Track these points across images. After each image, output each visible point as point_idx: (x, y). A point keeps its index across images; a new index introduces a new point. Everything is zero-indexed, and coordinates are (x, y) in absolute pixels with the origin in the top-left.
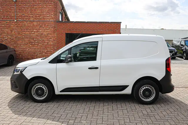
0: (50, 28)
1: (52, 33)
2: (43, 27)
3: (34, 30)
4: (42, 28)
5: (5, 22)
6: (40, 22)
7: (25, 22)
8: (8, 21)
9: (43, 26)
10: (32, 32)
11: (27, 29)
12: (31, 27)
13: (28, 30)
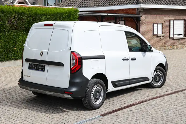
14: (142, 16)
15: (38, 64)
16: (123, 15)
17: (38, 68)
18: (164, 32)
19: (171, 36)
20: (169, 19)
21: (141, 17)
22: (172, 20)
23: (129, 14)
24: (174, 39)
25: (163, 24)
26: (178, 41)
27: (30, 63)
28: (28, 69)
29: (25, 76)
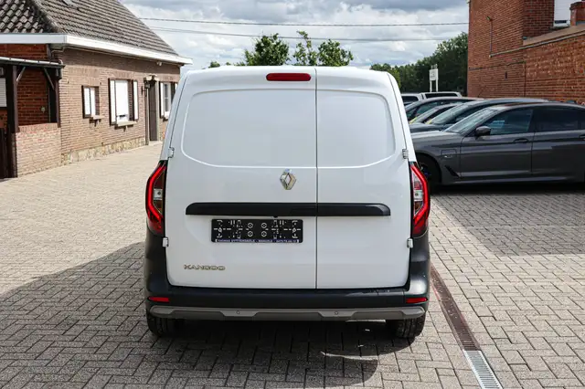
14: (64, 67)
15: (272, 218)
16: (27, 61)
17: (264, 234)
18: (101, 109)
19: (113, 120)
20: (108, 77)
21: (62, 70)
22: (113, 80)
23: (39, 59)
24: (117, 127)
25: (97, 88)
26: (122, 130)
27: (220, 218)
28: (213, 241)
29: (186, 267)
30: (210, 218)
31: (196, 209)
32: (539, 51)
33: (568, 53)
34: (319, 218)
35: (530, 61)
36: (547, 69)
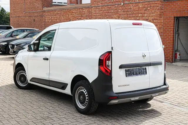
0: (156, 10)
1: (158, 18)
2: (148, 10)
3: (139, 15)
4: (147, 12)
5: (114, 7)
6: (146, 3)
7: (131, 5)
8: (117, 6)
9: (149, 8)
10: (137, 17)
11: (132, 14)
12: (137, 11)
13: (134, 15)
15: (139, 68)
17: (138, 73)
27: (127, 69)
28: (126, 76)
29: (119, 86)
30: (124, 69)
31: (121, 67)
32: (52, 13)
33: (67, 14)
34: (149, 67)
35: (47, 16)
36: (57, 19)
